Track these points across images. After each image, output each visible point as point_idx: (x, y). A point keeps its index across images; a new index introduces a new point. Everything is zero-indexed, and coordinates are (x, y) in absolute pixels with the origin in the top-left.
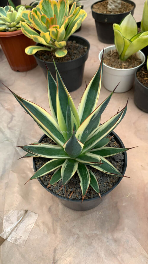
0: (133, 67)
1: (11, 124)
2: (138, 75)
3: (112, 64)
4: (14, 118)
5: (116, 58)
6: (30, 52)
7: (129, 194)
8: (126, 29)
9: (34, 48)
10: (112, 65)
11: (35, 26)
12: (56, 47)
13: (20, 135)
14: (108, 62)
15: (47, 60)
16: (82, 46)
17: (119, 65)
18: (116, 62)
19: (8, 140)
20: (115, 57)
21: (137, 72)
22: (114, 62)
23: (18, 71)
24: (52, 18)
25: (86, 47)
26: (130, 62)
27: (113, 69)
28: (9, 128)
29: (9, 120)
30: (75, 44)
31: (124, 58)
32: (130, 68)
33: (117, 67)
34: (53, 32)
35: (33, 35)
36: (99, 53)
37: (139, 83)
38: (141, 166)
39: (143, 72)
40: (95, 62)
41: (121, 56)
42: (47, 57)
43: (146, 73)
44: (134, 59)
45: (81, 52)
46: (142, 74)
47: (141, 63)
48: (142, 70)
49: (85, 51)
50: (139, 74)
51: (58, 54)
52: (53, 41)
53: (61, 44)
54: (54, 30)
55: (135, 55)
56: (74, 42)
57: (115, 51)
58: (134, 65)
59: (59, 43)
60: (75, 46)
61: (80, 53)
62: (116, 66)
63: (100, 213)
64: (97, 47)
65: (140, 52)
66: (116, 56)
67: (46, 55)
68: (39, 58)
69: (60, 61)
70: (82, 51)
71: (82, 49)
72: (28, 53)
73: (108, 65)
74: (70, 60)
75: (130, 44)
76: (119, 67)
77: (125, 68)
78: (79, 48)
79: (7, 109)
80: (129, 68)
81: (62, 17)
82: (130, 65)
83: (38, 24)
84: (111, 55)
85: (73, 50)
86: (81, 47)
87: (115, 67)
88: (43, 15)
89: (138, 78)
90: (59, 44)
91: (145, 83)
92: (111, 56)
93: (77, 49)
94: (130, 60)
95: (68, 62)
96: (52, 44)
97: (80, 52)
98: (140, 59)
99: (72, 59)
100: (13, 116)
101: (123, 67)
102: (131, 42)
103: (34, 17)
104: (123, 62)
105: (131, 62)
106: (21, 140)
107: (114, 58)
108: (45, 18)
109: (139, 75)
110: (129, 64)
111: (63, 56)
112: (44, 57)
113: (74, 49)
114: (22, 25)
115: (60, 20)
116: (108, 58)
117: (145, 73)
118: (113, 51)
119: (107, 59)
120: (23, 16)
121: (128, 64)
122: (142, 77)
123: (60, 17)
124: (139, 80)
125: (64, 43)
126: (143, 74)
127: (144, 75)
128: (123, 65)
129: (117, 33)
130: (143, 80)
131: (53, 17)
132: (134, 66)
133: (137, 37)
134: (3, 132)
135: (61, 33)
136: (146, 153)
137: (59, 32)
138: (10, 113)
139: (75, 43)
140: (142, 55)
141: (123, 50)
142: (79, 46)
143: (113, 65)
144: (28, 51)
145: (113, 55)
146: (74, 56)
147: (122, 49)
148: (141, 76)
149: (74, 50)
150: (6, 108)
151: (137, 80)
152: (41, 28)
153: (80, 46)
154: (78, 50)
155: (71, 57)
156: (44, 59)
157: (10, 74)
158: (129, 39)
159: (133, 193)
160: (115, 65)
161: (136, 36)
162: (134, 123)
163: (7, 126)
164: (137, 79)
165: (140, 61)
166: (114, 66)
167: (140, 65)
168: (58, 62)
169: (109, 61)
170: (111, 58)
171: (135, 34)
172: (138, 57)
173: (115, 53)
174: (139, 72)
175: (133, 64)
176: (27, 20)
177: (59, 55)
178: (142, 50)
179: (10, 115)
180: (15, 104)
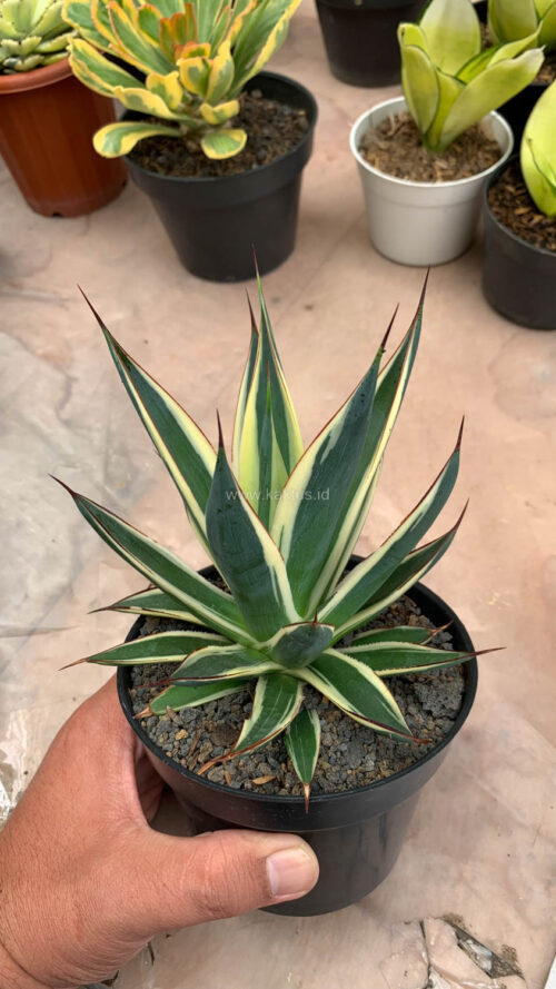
0: (473, 173)
1: (68, 407)
2: (492, 199)
3: (400, 165)
4: (75, 388)
5: (409, 144)
6: (111, 146)
7: (497, 594)
8: (441, 37)
9: (127, 132)
10: (398, 169)
11: (125, 53)
12: (200, 122)
13: (109, 441)
14: (383, 161)
15: (169, 169)
16: (287, 110)
17: (425, 170)
18: (413, 160)
19: (71, 464)
20: (408, 141)
21: (488, 191)
22: (404, 158)
23: (57, 215)
24: (180, 15)
25: (302, 113)
26: (461, 154)
27: (402, 185)
28: (67, 423)
29: (60, 395)
30: (260, 104)
31: (439, 142)
32: (464, 177)
33: (419, 178)
34: (192, 71)
35: (125, 86)
36: (350, 128)
37: (501, 231)
38: (527, 504)
39: (510, 189)
40: (330, 159)
41: (427, 135)
42: (168, 158)
43: (520, 192)
44: (473, 142)
45: (288, 131)
47: (498, 154)
48: (504, 181)
49: (298, 127)
50: (496, 195)
51: (213, 146)
52: (192, 103)
53: (222, 111)
54: (197, 62)
55: (476, 126)
56: (257, 94)
57: (403, 119)
58: (476, 163)
59: (217, 108)
60: (262, 109)
61: (283, 134)
62: (414, 174)
64: (331, 101)
65: (494, 117)
66: (410, 135)
67: (165, 151)
68: (143, 166)
69: (219, 171)
70: (289, 127)
71: (289, 119)
72: (103, 150)
73: (387, 170)
74: (255, 166)
75: (460, 92)
76: (425, 176)
77: (446, 178)
78: (276, 118)
79: (46, 357)
80: (458, 175)
81: (213, 10)
82: (462, 164)
83: (132, 45)
84: (391, 133)
85: (256, 127)
86: (282, 115)
87: (410, 179)
88: (145, 7)
89: (495, 209)
90: (215, 114)
91: (521, 226)
92: (390, 139)
93: (270, 121)
94: (459, 149)
95: (249, 172)
96: (184, 112)
97: (284, 131)
98: (494, 142)
99: (260, 162)
100: (70, 381)
101: (439, 174)
102: (461, 86)
103: (115, 17)
104: (435, 156)
105: (465, 155)
106: (114, 458)
107: (403, 146)
108: (153, 16)
110: (457, 162)
111: (233, 153)
112: (160, 159)
113: (261, 121)
114: (75, 49)
115: (206, 22)
116: (382, 145)
117: (517, 189)
118: (396, 117)
119: (381, 149)
120: (70, 16)
121: (453, 161)
122: (507, 205)
123: (207, 8)
124: (499, 217)
125: (231, 108)
126: (511, 193)
127: (514, 198)
128: (436, 168)
129: (412, 56)
130: (510, 215)
131: (183, 10)
132: (475, 168)
133: (479, 63)
134: (44, 438)
135: (221, 73)
136: (538, 462)
137: (212, 68)
138: (58, 367)
139: (259, 99)
140: (500, 127)
141: (436, 115)
142: (275, 110)
143: (404, 170)
144: (106, 145)
145: (400, 132)
146: (265, 147)
147: (432, 111)
148: (505, 202)
149: (261, 126)
150: (40, 351)
151: (494, 218)
152: (143, 58)
153: (279, 107)
154: (275, 123)
155: (254, 154)
156: (159, 169)
157: (31, 228)
158: (453, 73)
159: (508, 593)
160: (409, 168)
161: (478, 60)
162: (491, 368)
163: (58, 416)
164: (490, 215)
165: (495, 147)
166: (408, 173)
167: (495, 162)
168: (210, 174)
169: (386, 156)
170: (394, 144)
171: (473, 52)
172: (488, 135)
173: (404, 124)
174: (494, 191)
175: (473, 160)
176: (85, 27)
177: (217, 152)
178: (501, 111)
179: (59, 377)
180: (68, 335)
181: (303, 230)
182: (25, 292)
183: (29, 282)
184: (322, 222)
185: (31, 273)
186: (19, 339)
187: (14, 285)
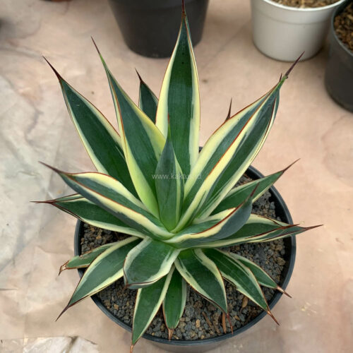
0: (326, 4)
1: (33, 131)
2: (337, 23)
4: (41, 118)
7: (308, 304)
19: (28, 172)
21: (335, 17)
28: (30, 143)
29: (30, 122)
32: (320, 6)
37: (341, 47)
46: (348, 22)
48: (346, 11)
50: (340, 20)
63: (241, 346)
76: (293, 2)
77: (308, 5)
79: (24, 95)
80: (316, 4)
89: (338, 30)
100: (38, 114)
101: (303, 2)
109: (340, 24)
122: (347, 29)
124: (340, 36)
130: (348, 36)
134: (14, 152)
136: (349, 209)
138: (32, 103)
148: (346, 26)
150: (21, 91)
151: (336, 37)
157: (30, 6)
159: (316, 303)
162: (323, 138)
163: (26, 137)
164: (334, 36)
174: (339, 17)
179: (31, 110)
180: (42, 82)
181: (208, 28)
182: (19, 49)
183: (23, 42)
184: (221, 24)
185: (24, 36)
186: (10, 82)
187: (12, 44)
